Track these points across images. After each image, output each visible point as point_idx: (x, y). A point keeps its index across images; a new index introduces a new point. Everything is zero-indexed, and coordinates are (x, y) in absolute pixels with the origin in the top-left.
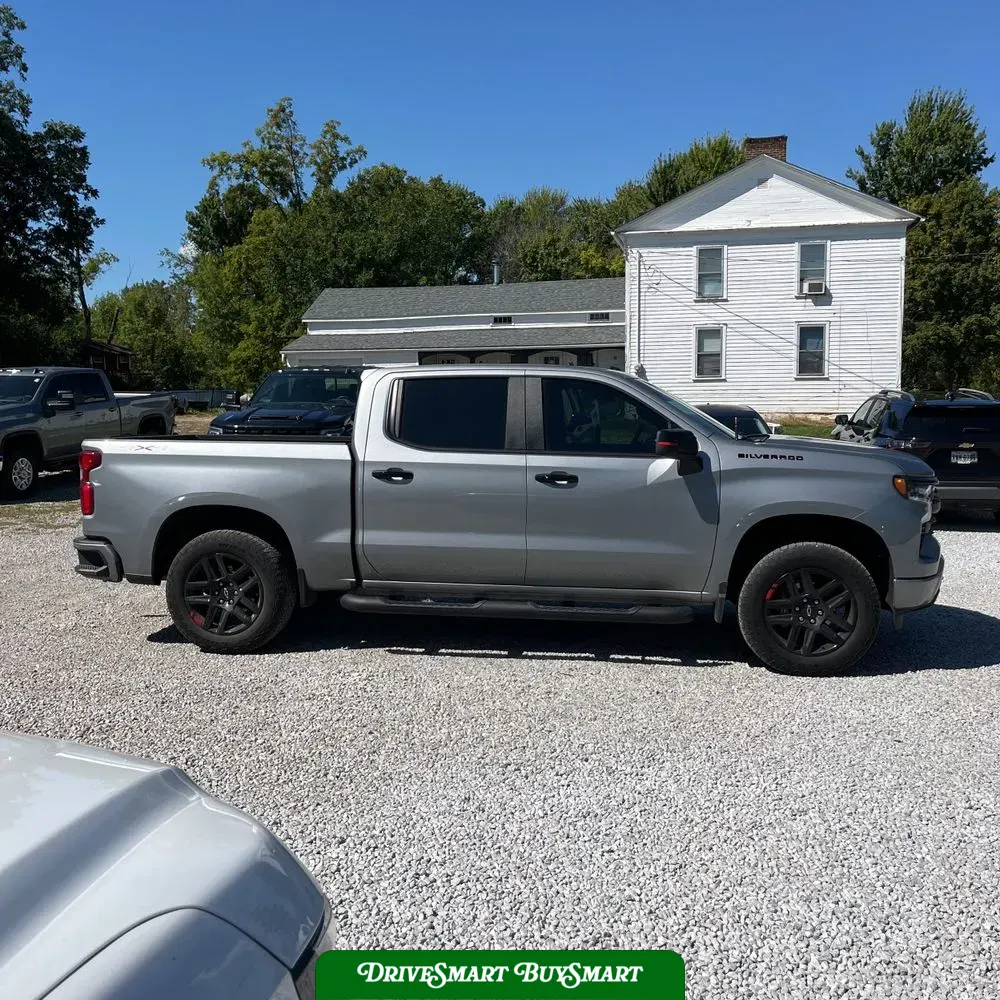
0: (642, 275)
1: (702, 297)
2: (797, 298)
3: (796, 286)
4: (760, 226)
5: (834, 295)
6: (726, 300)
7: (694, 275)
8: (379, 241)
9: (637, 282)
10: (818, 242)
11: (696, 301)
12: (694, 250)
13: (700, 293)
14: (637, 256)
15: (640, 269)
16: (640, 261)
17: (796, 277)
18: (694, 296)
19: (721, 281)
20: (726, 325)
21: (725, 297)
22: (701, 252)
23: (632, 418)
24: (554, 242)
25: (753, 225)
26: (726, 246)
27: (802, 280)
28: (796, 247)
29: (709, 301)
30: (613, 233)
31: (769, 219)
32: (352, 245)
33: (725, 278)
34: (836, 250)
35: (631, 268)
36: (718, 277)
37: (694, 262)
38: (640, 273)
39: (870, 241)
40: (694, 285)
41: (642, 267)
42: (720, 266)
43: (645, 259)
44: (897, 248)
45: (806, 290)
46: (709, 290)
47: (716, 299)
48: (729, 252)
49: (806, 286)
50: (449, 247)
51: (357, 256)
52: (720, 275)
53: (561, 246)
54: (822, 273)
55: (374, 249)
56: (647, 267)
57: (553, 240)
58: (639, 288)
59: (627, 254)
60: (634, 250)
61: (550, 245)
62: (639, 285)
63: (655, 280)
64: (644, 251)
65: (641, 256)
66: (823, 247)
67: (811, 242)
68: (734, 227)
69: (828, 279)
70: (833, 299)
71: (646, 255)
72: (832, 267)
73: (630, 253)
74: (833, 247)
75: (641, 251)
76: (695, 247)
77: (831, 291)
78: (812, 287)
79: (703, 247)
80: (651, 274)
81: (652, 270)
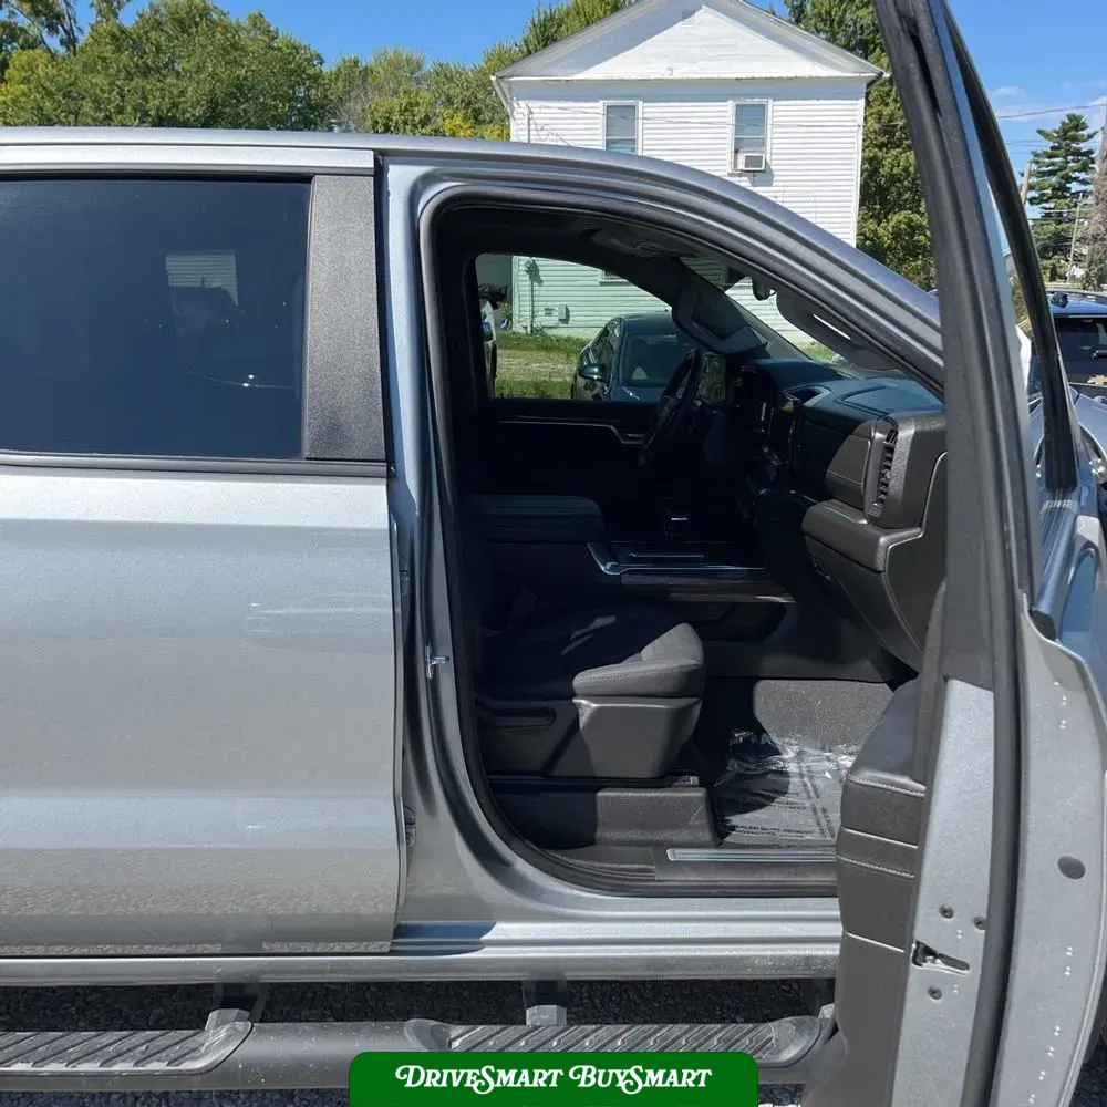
0: (533, 138)
2: (730, 174)
3: (729, 156)
4: (685, 76)
5: (775, 173)
7: (601, 139)
8: (182, 93)
10: (756, 101)
12: (600, 106)
14: (526, 111)
15: (529, 131)
16: (529, 119)
17: (730, 148)
22: (609, 108)
23: (523, 331)
24: (410, 107)
25: (676, 75)
26: (641, 103)
27: (736, 151)
28: (729, 107)
30: (493, 78)
31: (696, 67)
32: (145, 99)
33: (640, 146)
34: (780, 112)
35: (517, 128)
36: (631, 144)
37: (601, 120)
38: (530, 135)
39: (821, 101)
41: (532, 127)
42: (633, 130)
43: (535, 116)
44: (854, 111)
45: (741, 166)
48: (644, 108)
49: (742, 158)
50: (276, 107)
51: (152, 113)
52: (634, 141)
53: (420, 112)
54: (762, 143)
55: (175, 105)
56: (539, 127)
57: (410, 104)
59: (513, 109)
60: (522, 103)
61: (406, 109)
64: (535, 105)
65: (531, 113)
66: (763, 107)
67: (749, 101)
68: (652, 77)
69: (769, 150)
70: (775, 178)
71: (538, 110)
72: (775, 136)
73: (515, 105)
74: (775, 108)
75: (530, 105)
76: (602, 102)
77: (772, 167)
78: (749, 160)
79: (612, 102)
80: (544, 137)
81: (546, 132)
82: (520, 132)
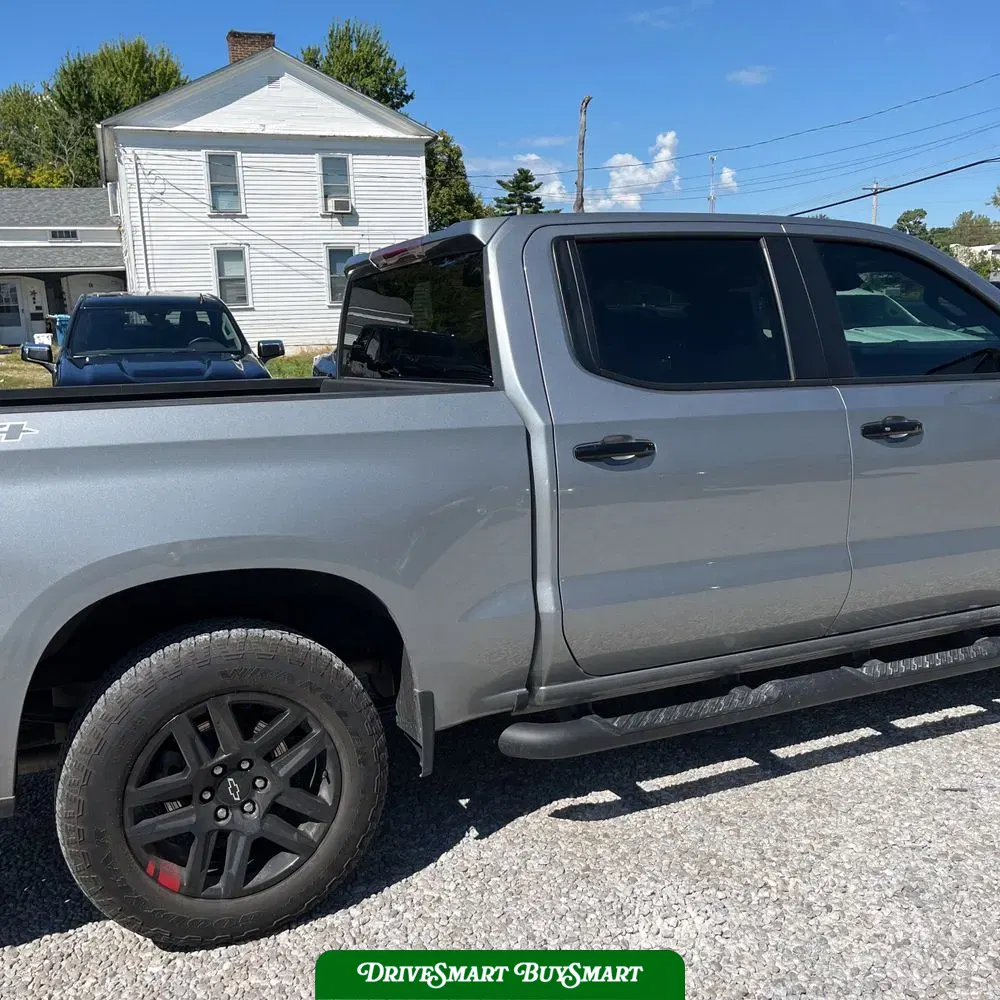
0: (141, 181)
1: (217, 212)
2: (323, 216)
3: (320, 202)
4: (276, 132)
5: (360, 215)
6: (245, 217)
7: (205, 184)
9: (136, 190)
10: (339, 155)
11: (210, 216)
12: (202, 155)
13: (214, 207)
14: (132, 157)
15: (138, 174)
16: (136, 164)
17: (320, 193)
18: (208, 211)
19: (236, 194)
20: (248, 245)
21: (244, 213)
22: (210, 157)
25: (268, 131)
26: (239, 153)
27: (326, 197)
28: (316, 159)
29: (226, 217)
30: (98, 126)
31: (284, 125)
33: (242, 191)
34: (358, 164)
35: (125, 172)
36: (233, 189)
37: (204, 169)
38: (138, 179)
39: (391, 157)
40: (206, 195)
41: (140, 171)
42: (234, 176)
43: (142, 161)
44: (418, 166)
45: (331, 209)
46: (224, 203)
47: (234, 215)
48: (243, 159)
49: (331, 203)
52: (236, 186)
54: (347, 190)
56: (147, 172)
58: (140, 198)
59: (120, 154)
60: (129, 150)
62: (140, 194)
63: (159, 186)
64: (141, 152)
65: (137, 158)
66: (344, 160)
67: (332, 155)
68: (248, 131)
69: (353, 196)
70: (360, 220)
71: (144, 157)
72: (356, 184)
73: (123, 152)
74: (355, 161)
75: (136, 152)
76: (203, 151)
77: (357, 211)
78: (338, 205)
79: (211, 151)
80: (152, 181)
81: (154, 177)
82: (129, 176)
